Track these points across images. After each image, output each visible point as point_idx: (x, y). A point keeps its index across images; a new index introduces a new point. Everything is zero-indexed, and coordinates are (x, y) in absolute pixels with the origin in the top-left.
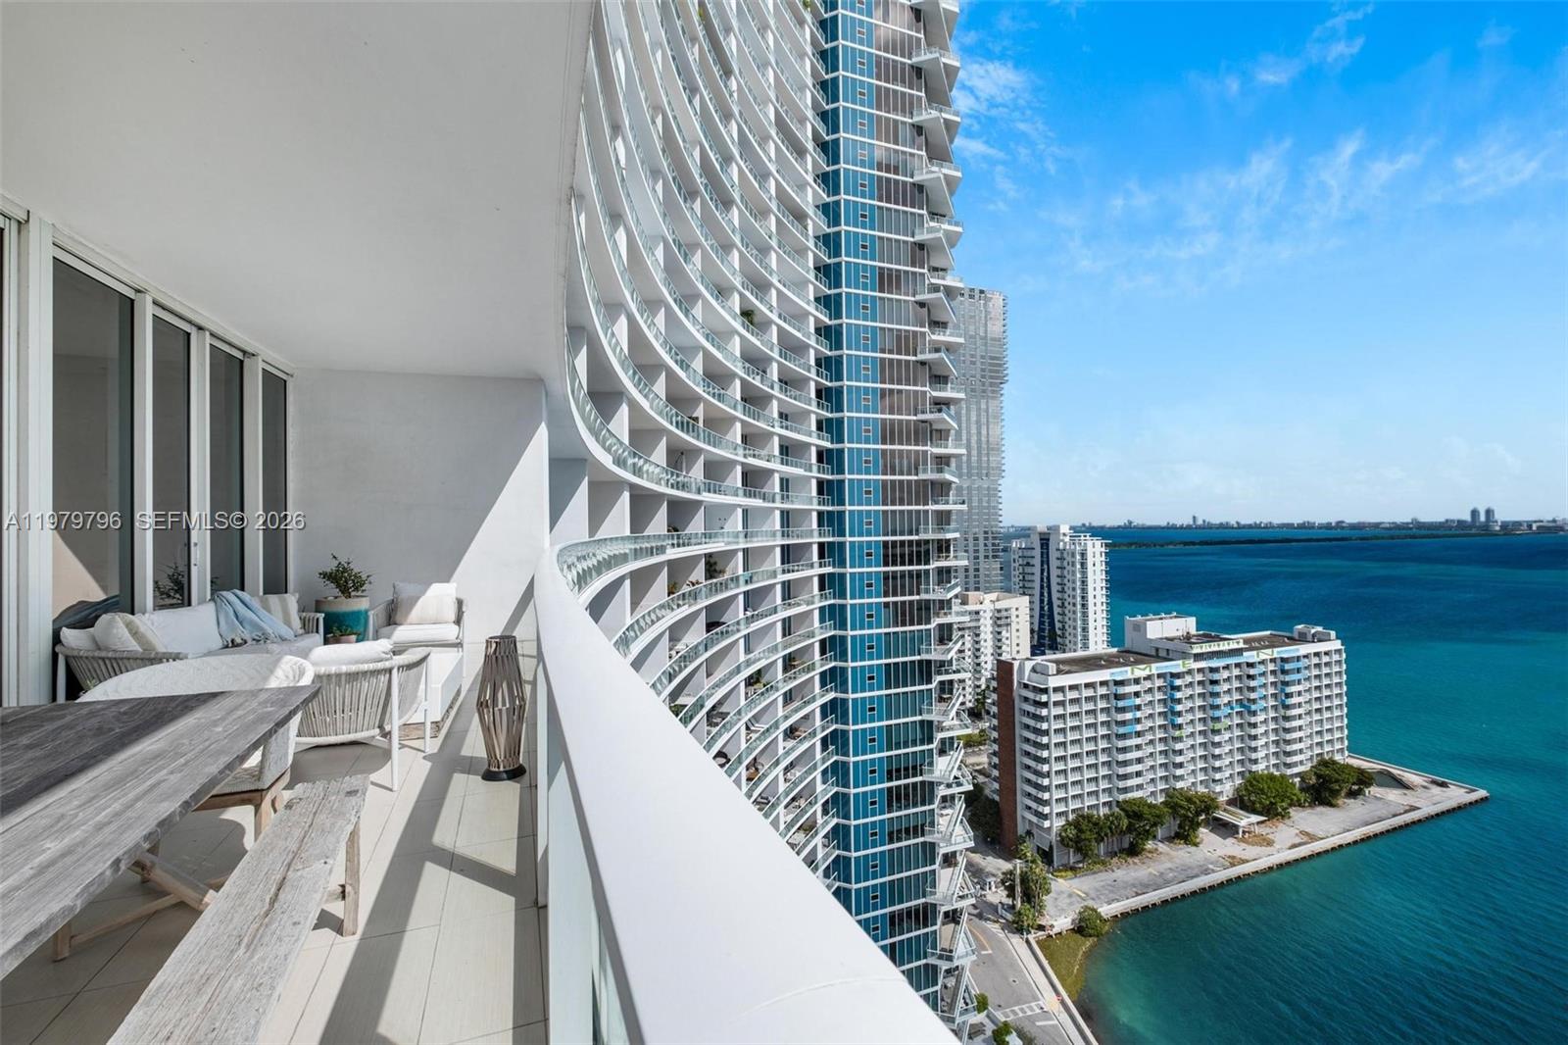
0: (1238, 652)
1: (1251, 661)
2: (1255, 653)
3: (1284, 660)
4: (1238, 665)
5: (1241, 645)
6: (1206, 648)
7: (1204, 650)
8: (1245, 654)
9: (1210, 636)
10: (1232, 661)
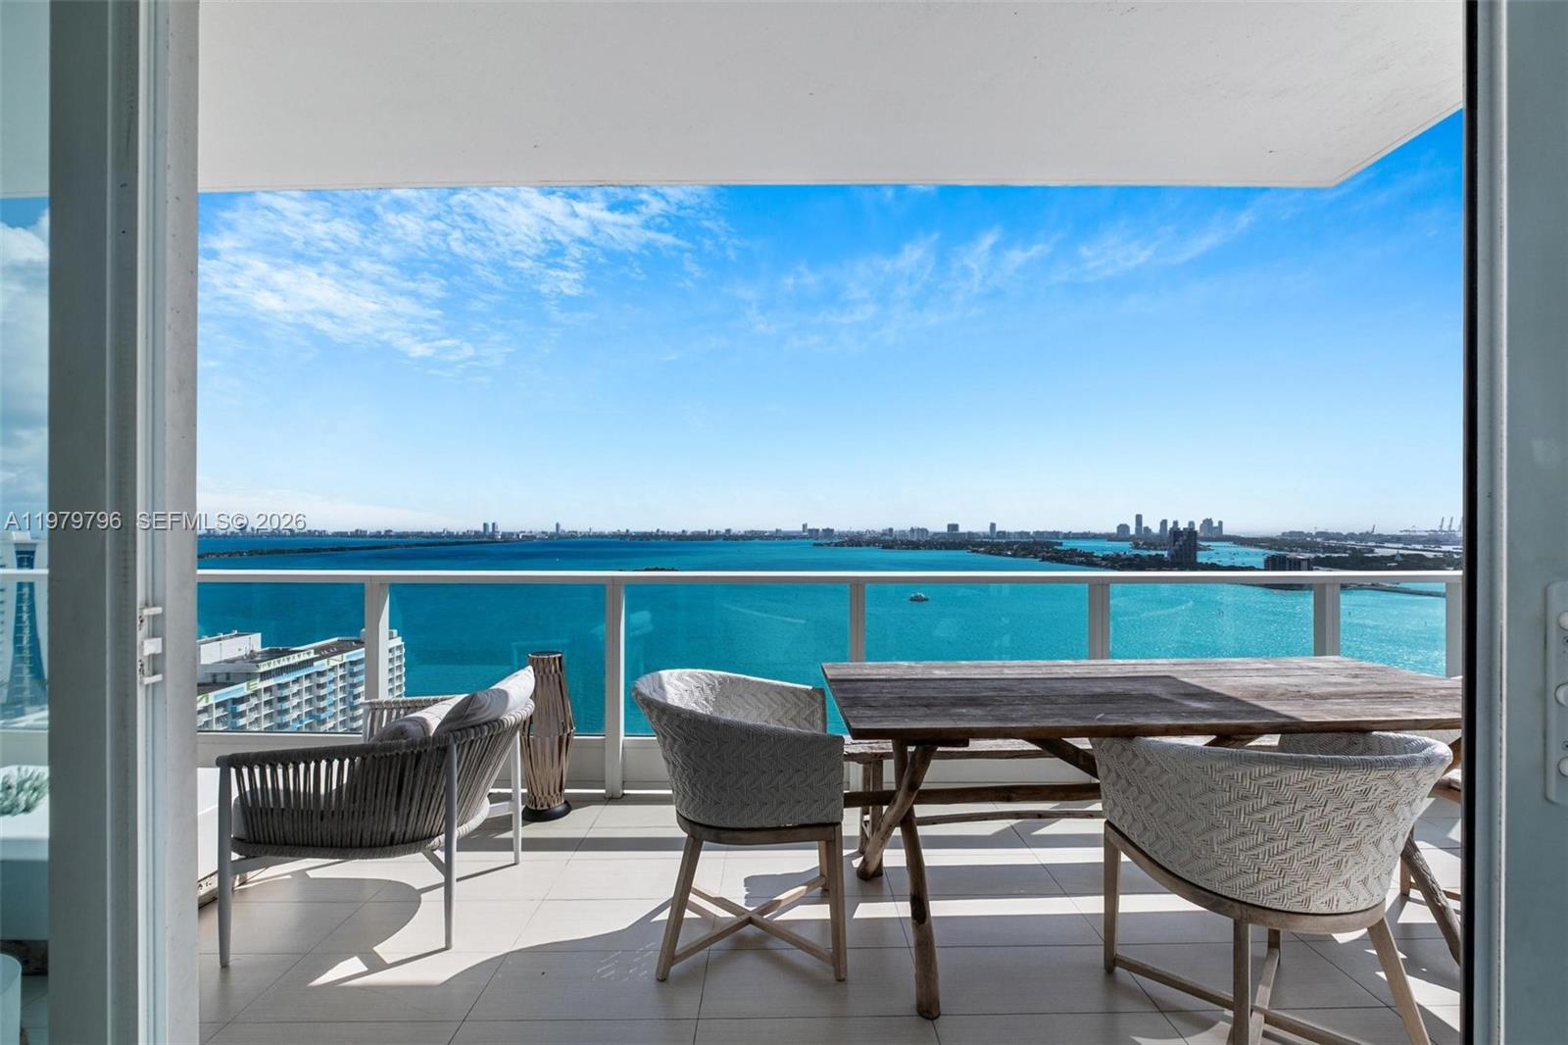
0: (309, 663)
1: (321, 670)
2: (325, 661)
3: (353, 663)
4: (308, 676)
5: (312, 656)
6: (275, 664)
7: (272, 667)
8: (315, 664)
9: (278, 651)
10: (302, 673)
